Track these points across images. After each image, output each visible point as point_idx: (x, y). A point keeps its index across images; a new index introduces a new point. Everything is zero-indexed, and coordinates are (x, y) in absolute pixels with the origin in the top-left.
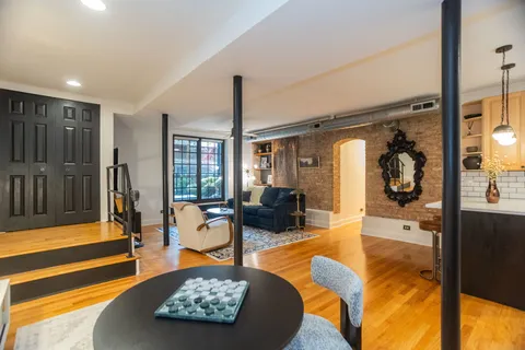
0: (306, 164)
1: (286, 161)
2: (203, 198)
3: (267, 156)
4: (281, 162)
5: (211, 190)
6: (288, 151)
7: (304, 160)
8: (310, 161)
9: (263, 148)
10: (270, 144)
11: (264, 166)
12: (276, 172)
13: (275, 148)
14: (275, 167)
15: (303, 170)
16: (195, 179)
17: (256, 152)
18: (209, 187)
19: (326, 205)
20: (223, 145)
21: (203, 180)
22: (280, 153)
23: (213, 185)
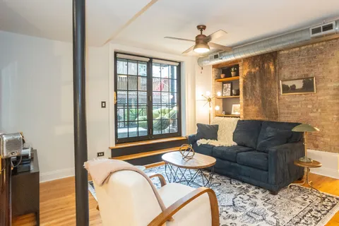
0: (293, 89)
1: (261, 86)
2: (155, 132)
3: (231, 82)
4: (253, 89)
5: (163, 123)
6: (263, 73)
7: (289, 84)
8: (299, 85)
9: (226, 72)
10: (237, 66)
11: (227, 94)
12: (246, 100)
13: (244, 71)
14: (245, 94)
15: (288, 97)
16: (145, 111)
17: (218, 78)
18: (161, 120)
19: (325, 144)
20: (179, 68)
21: (155, 111)
22: (251, 77)
23: (166, 117)
